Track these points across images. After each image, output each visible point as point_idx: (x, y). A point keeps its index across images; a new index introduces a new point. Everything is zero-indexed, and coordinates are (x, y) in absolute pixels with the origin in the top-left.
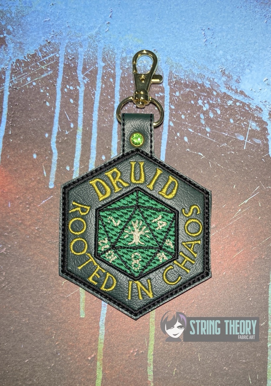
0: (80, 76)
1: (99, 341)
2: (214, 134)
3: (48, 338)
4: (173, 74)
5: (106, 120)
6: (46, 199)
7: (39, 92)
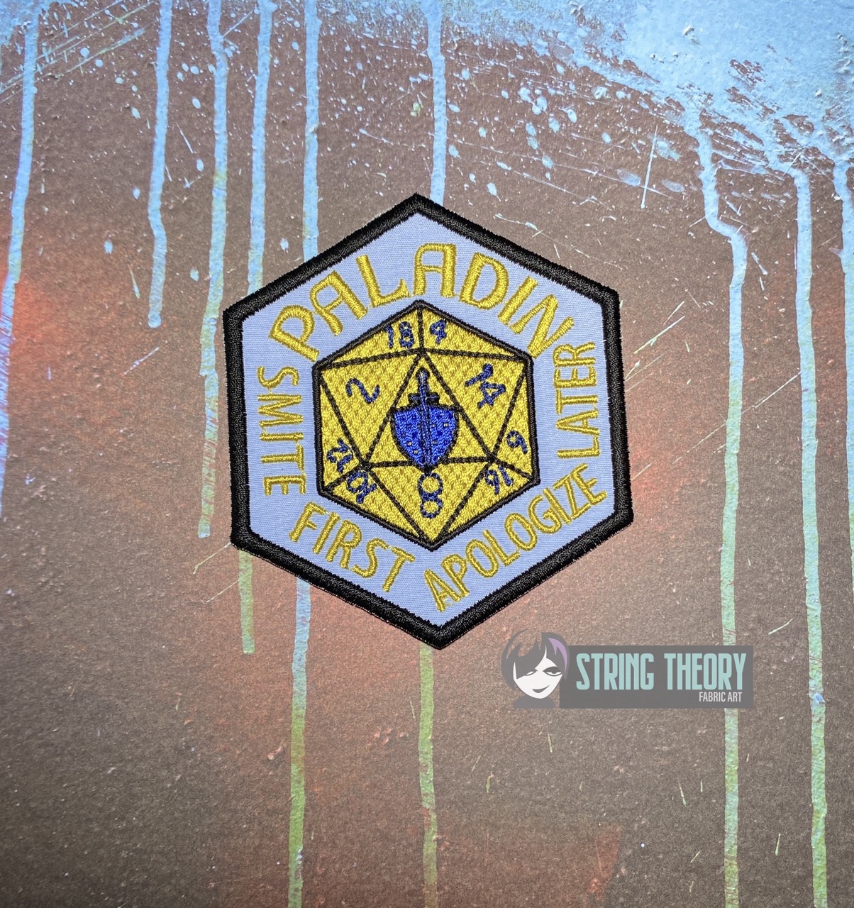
0: (216, 39)
1: (294, 713)
2: (563, 172)
3: (164, 709)
4: (452, 23)
5: (287, 148)
6: (143, 355)
7: (112, 84)
